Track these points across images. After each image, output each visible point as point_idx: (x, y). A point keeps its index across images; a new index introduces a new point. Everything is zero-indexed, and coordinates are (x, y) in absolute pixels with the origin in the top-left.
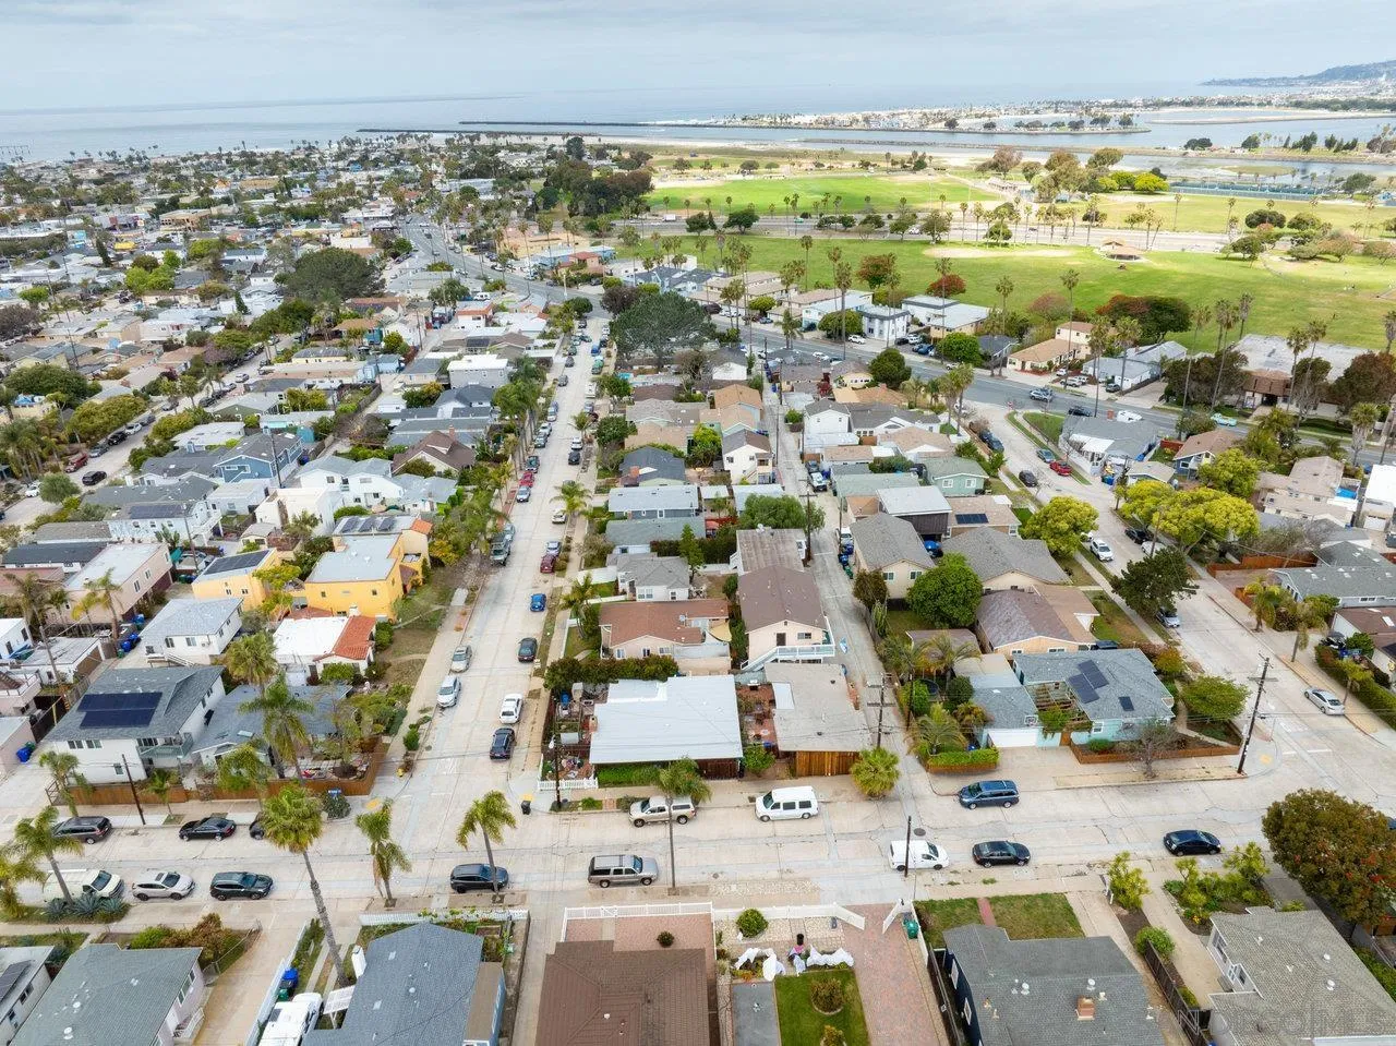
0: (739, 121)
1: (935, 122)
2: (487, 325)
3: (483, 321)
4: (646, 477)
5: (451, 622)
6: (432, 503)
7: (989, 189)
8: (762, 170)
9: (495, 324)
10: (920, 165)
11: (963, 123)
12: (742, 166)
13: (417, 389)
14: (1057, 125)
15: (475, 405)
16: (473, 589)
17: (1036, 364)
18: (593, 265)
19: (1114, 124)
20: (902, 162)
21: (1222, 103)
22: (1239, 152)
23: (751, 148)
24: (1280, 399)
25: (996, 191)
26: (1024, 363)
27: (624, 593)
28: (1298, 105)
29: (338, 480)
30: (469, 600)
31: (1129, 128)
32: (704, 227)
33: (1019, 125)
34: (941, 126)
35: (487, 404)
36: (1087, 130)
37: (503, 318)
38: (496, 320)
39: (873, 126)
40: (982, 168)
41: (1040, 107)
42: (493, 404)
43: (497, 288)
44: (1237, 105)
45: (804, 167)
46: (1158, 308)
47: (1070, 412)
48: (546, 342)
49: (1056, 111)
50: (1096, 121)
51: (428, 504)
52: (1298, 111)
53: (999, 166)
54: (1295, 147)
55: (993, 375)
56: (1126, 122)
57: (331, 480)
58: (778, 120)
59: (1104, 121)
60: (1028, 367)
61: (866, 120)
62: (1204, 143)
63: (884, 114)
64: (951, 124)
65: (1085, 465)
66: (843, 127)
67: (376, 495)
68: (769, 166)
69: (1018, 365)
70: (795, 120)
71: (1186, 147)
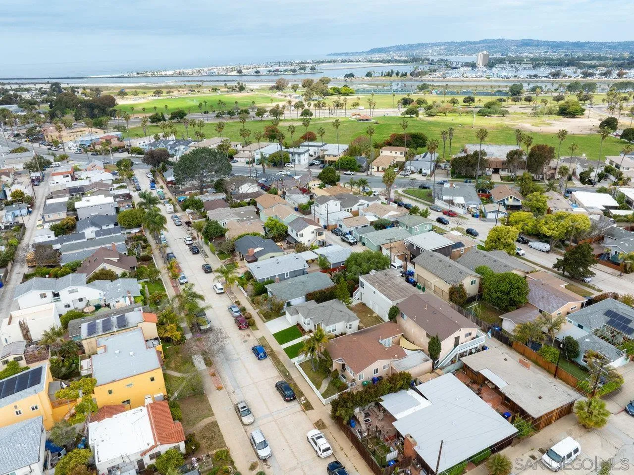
0: (135, 74)
1: (232, 71)
2: (73, 180)
3: (70, 178)
4: (260, 253)
5: (209, 384)
6: (130, 298)
7: (280, 97)
8: (165, 94)
9: (77, 179)
10: (242, 89)
11: (244, 71)
12: (154, 93)
13: (57, 223)
14: (286, 71)
15: (104, 227)
16: (204, 353)
17: (384, 167)
18: (115, 143)
19: (308, 70)
20: (233, 88)
21: (343, 61)
22: (366, 78)
23: (150, 86)
24: (500, 170)
25: (283, 98)
26: (378, 168)
27: (310, 331)
28: (371, 61)
29: (49, 294)
30: (209, 363)
31: (315, 71)
32: (159, 120)
33: (270, 71)
34: (235, 73)
35: (112, 226)
36: (298, 72)
37: (83, 175)
38: (77, 176)
39: (203, 74)
40: (272, 89)
41: (272, 64)
42: (116, 225)
43: (63, 159)
44: (349, 62)
45: (185, 92)
46: (415, 137)
47: (420, 187)
48: (119, 185)
49: (280, 66)
50: (301, 69)
51: (127, 299)
52: (372, 64)
53: (279, 87)
54: (385, 76)
55: (368, 175)
56: (313, 69)
57: (43, 296)
58: (156, 73)
59: (304, 68)
60: (380, 169)
61: (199, 71)
62: (351, 75)
63: (205, 69)
64: (240, 72)
65: (460, 211)
66: (190, 76)
67: (81, 300)
68: (168, 92)
69: (376, 169)
70: (164, 73)
71: (345, 77)
